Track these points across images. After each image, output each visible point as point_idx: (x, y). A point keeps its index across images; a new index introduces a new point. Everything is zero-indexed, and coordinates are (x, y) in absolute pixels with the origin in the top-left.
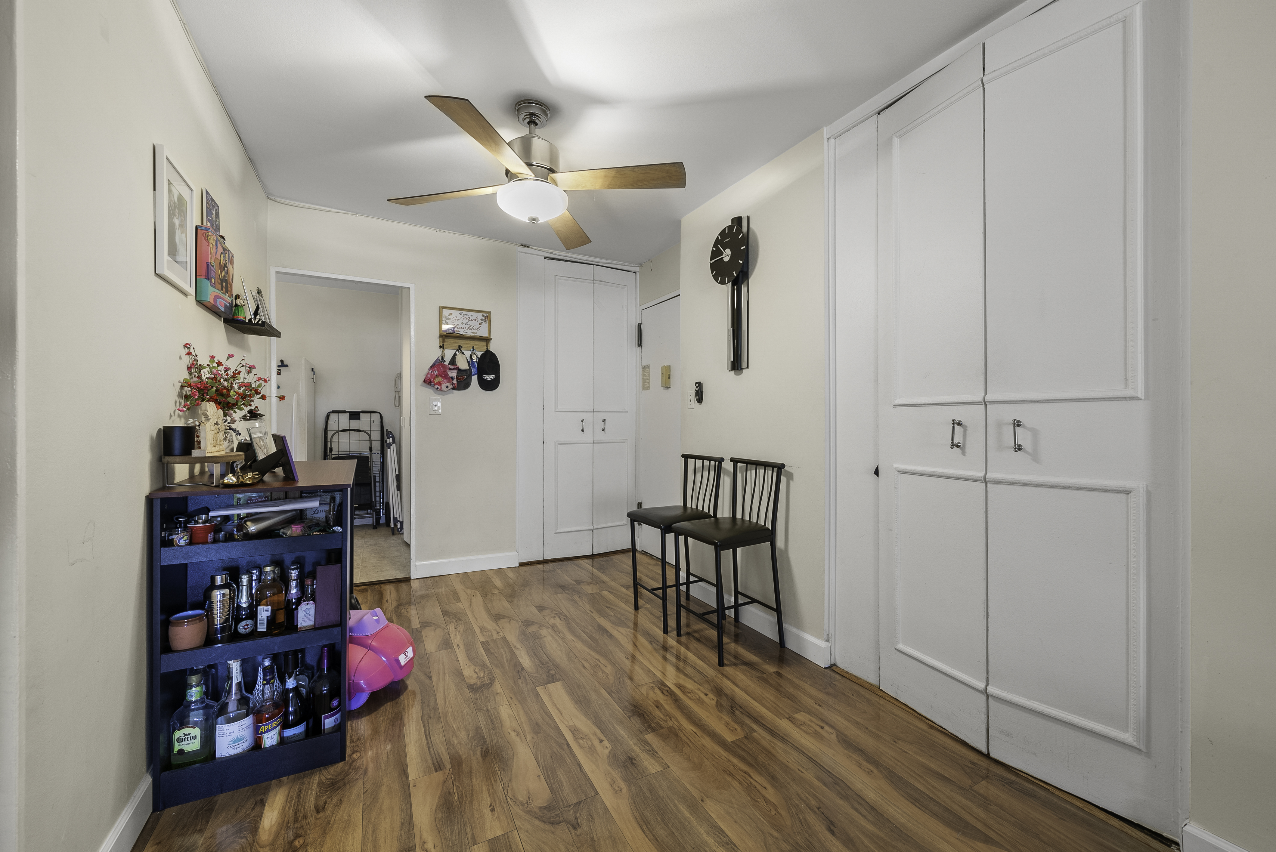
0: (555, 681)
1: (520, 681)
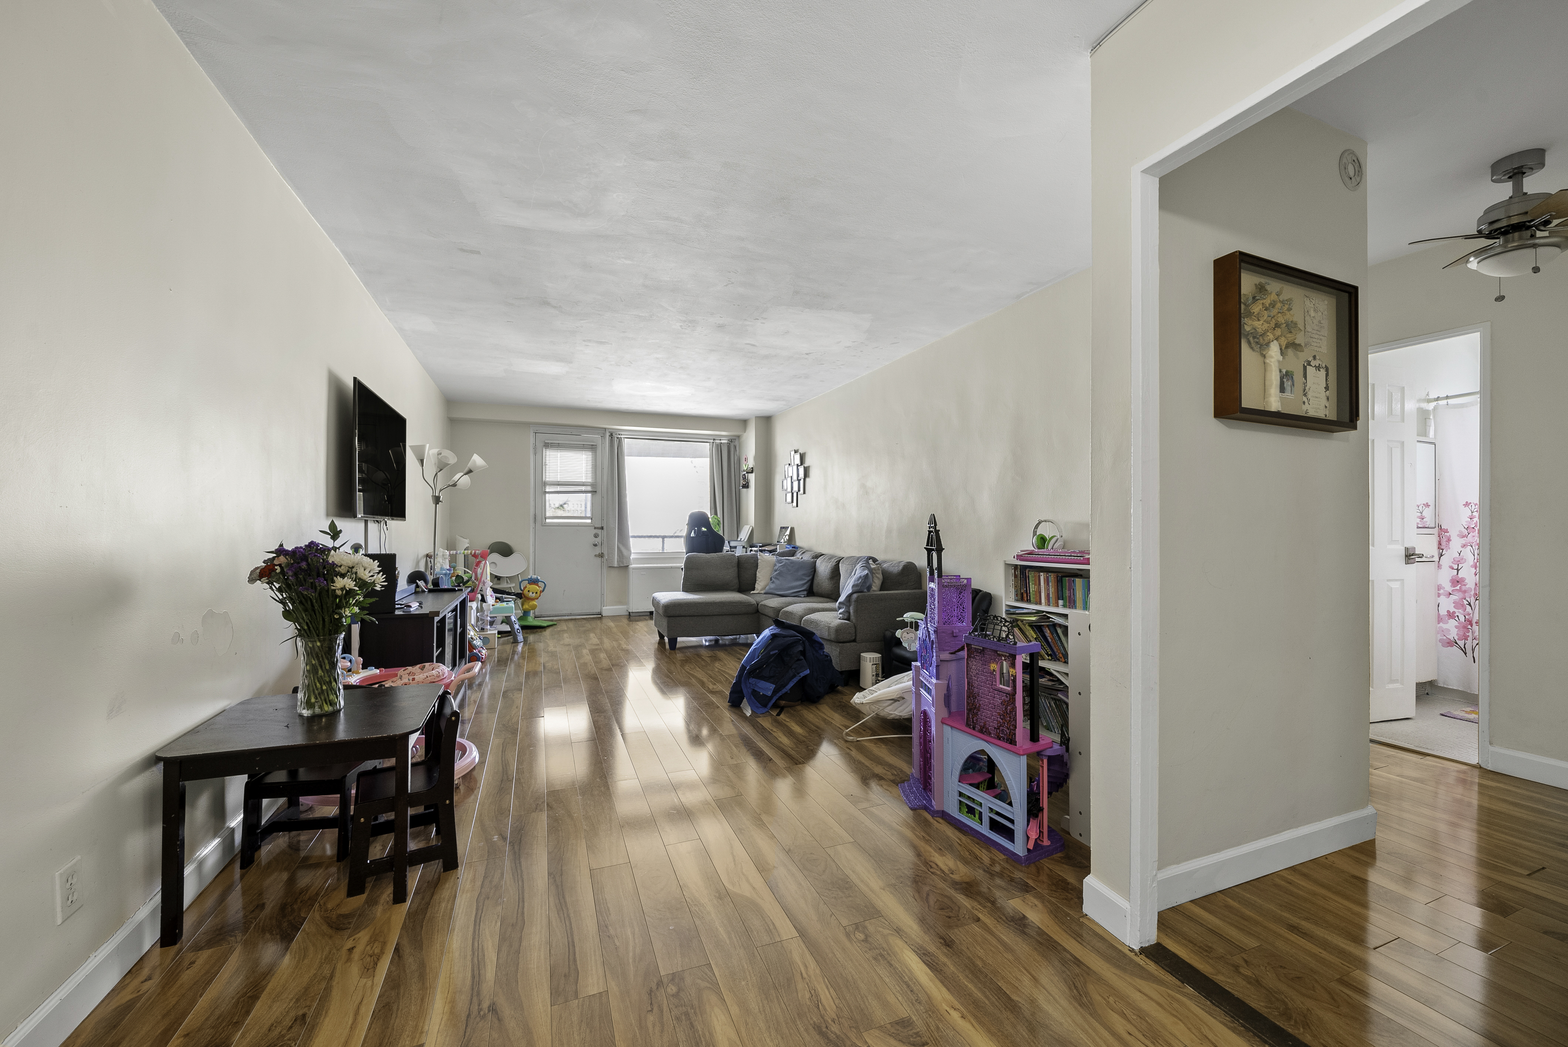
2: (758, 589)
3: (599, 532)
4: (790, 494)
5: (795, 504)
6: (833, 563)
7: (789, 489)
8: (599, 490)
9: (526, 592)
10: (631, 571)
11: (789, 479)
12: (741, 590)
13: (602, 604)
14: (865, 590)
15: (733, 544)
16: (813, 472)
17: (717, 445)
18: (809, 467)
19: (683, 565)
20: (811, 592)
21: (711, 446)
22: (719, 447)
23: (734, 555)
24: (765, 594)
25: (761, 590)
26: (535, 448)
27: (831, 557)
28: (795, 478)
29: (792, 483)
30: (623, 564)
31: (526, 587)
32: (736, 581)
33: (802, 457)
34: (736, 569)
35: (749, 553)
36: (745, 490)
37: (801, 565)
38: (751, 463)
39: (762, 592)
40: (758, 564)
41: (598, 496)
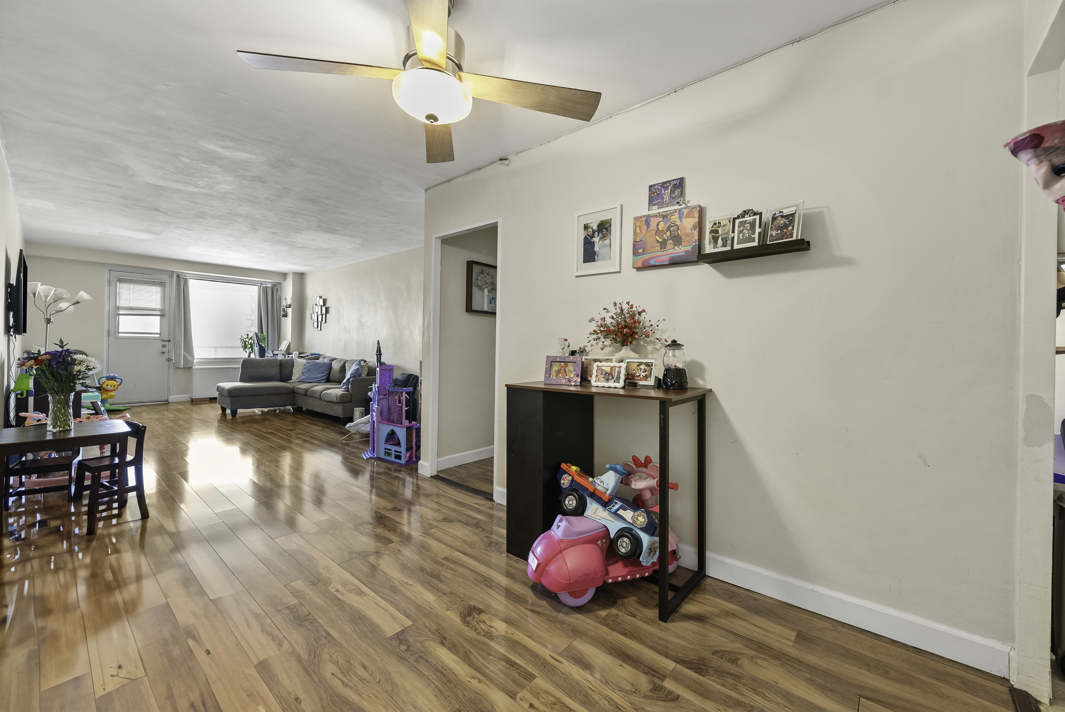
0: (396, 636)
1: (434, 627)
2: (293, 380)
3: (167, 343)
4: (317, 322)
5: (319, 328)
6: (342, 363)
7: (316, 320)
8: (167, 313)
9: (104, 386)
10: (194, 371)
11: (316, 314)
12: (281, 381)
13: (169, 394)
14: (358, 376)
15: (275, 352)
16: (331, 311)
17: (264, 288)
18: (329, 307)
19: (240, 366)
20: (328, 380)
21: (259, 288)
22: (265, 289)
23: (277, 359)
24: (298, 382)
25: (296, 380)
26: (109, 282)
27: (341, 360)
28: (319, 313)
29: (318, 316)
30: (188, 365)
31: (105, 382)
32: (279, 375)
33: (325, 301)
34: (278, 368)
35: (287, 358)
36: (284, 318)
37: (323, 365)
38: (289, 301)
39: (297, 381)
40: (294, 364)
41: (166, 319)
